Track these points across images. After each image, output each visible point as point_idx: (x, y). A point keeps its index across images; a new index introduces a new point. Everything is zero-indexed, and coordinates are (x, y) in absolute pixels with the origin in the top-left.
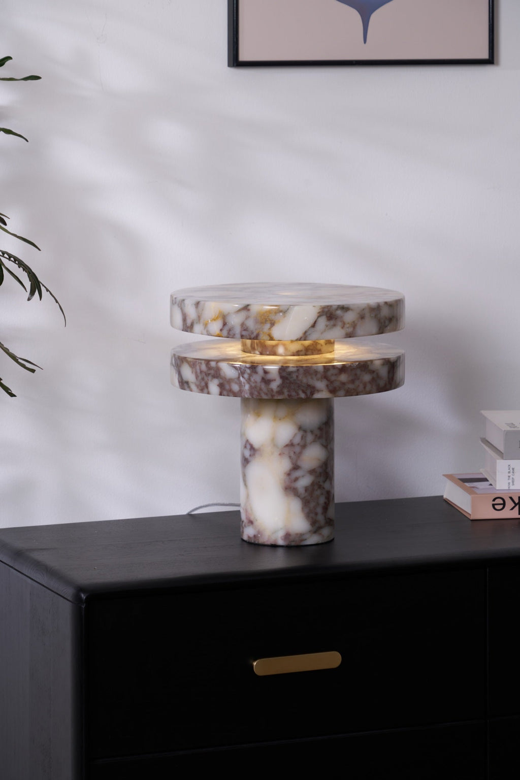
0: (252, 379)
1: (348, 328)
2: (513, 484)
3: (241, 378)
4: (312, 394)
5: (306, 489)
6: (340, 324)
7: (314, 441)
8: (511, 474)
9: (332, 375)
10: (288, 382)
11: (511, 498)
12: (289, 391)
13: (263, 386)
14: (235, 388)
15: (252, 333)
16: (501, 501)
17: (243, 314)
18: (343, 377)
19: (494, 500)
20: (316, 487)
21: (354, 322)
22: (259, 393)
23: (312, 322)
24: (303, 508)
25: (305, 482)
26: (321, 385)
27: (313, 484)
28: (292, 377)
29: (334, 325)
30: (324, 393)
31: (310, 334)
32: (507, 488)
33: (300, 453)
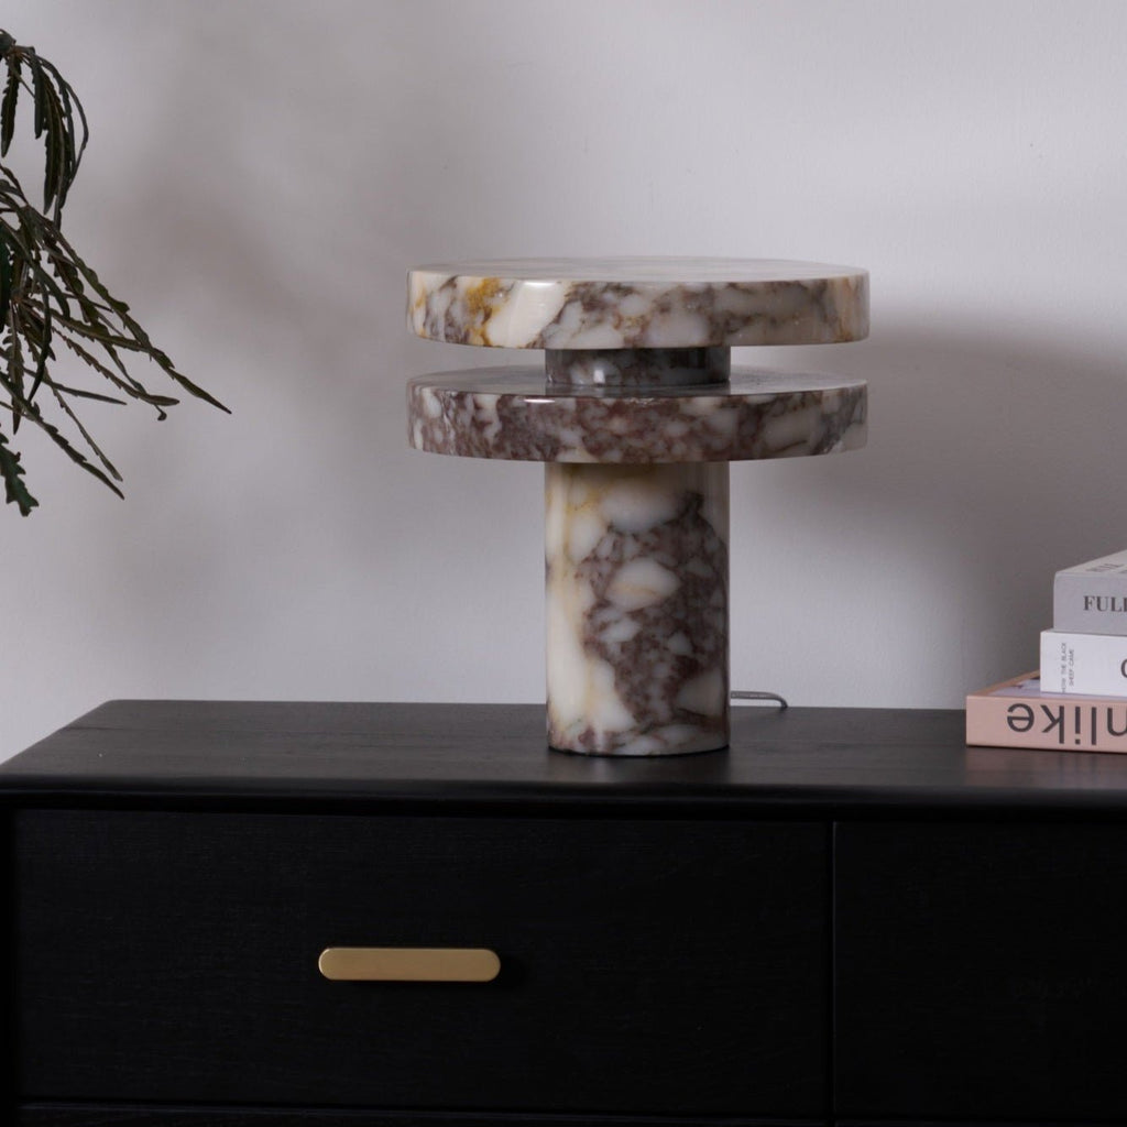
0: (459, 420)
1: (629, 327)
2: (1072, 683)
3: (446, 419)
4: (555, 452)
5: (624, 647)
6: (611, 319)
7: (642, 555)
8: (1067, 663)
9: (594, 418)
10: (512, 427)
11: (1045, 708)
12: (513, 446)
13: (474, 435)
14: (439, 436)
15: (459, 330)
16: (1025, 714)
17: (447, 294)
18: (618, 425)
19: (1011, 709)
20: (646, 645)
21: (642, 317)
22: (468, 447)
23: (555, 313)
24: (617, 685)
25: (622, 632)
26: (571, 436)
27: (638, 639)
28: (518, 419)
29: (599, 321)
30: (577, 452)
31: (550, 337)
32: (1061, 691)
33: (611, 576)
